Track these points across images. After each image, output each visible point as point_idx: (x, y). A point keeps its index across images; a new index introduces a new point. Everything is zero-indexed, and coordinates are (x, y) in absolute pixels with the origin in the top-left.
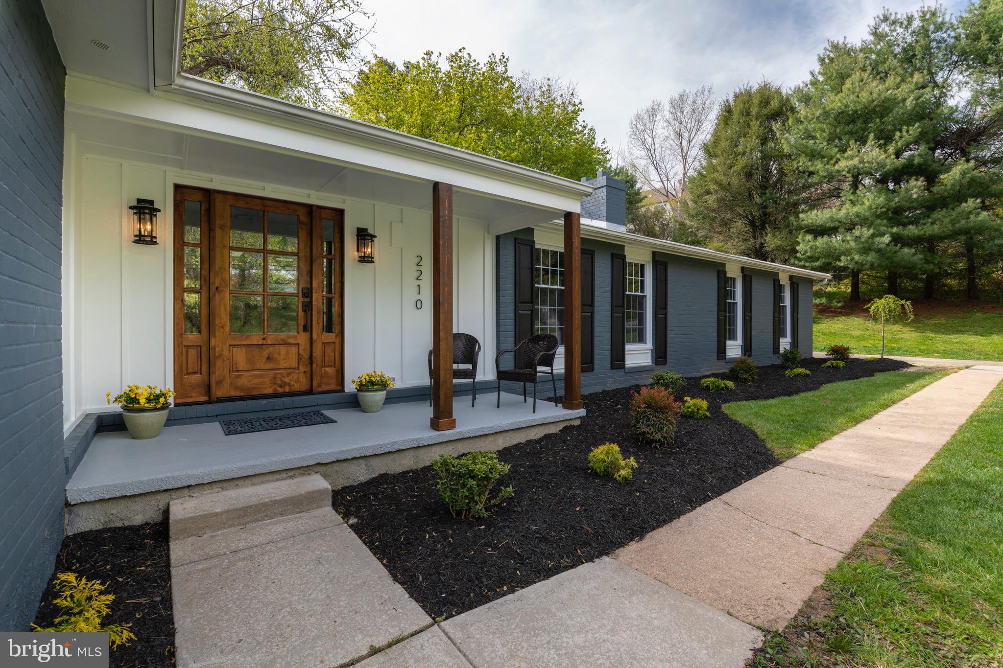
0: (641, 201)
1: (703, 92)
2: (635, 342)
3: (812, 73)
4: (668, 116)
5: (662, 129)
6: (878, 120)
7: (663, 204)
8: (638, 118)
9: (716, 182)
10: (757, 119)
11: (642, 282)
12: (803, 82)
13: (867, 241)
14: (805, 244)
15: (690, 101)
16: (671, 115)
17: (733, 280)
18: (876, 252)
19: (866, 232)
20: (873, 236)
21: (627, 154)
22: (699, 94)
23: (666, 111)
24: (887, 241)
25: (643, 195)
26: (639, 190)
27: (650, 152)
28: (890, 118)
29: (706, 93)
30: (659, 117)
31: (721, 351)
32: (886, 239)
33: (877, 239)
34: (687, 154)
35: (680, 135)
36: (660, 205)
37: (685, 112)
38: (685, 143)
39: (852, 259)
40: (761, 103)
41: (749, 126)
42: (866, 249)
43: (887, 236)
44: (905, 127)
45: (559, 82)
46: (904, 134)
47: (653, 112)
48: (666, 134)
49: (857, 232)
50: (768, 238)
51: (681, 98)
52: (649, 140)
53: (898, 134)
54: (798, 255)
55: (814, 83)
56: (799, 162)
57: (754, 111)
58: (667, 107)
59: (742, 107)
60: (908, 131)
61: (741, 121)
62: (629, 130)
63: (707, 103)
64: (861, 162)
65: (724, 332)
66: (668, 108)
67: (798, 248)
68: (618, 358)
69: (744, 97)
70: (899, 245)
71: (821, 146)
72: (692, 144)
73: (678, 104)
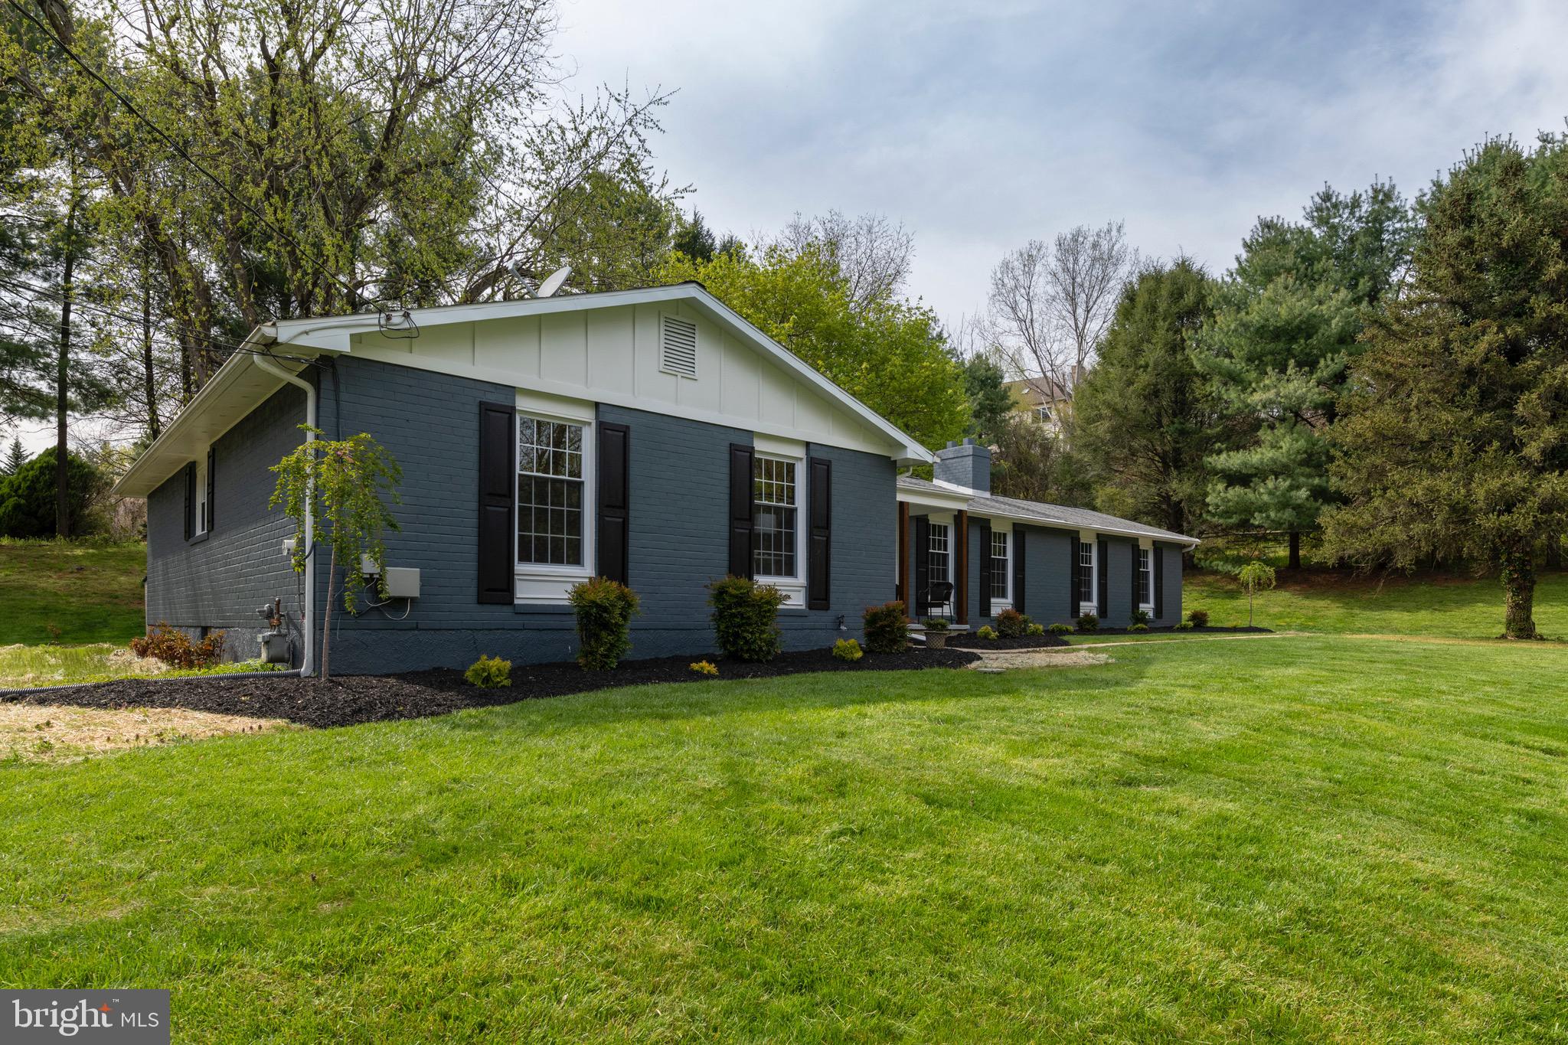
0: (1009, 408)
1: (1109, 231)
2: (998, 597)
3: (1237, 259)
4: (1053, 263)
5: (1043, 286)
6: (1302, 341)
7: (1045, 406)
8: (1006, 266)
9: (1109, 406)
10: (1164, 320)
11: (1005, 548)
12: (1228, 270)
13: (1283, 495)
14: (1218, 494)
15: (1088, 245)
16: (1058, 264)
17: (1088, 547)
18: (1294, 509)
19: (1284, 484)
20: (1291, 488)
21: (987, 323)
22: (1102, 235)
23: (1051, 259)
24: (1304, 496)
25: (1012, 399)
26: (1005, 391)
27: (1026, 325)
28: (1314, 341)
29: (1114, 233)
30: (1039, 268)
31: (1075, 610)
32: (1303, 493)
33: (1293, 493)
34: (1084, 329)
35: (1072, 299)
36: (1040, 408)
37: (1081, 262)
38: (1080, 311)
39: (1268, 517)
40: (1172, 294)
41: (1154, 327)
42: (1284, 504)
43: (1304, 489)
44: (1330, 355)
45: (884, 224)
46: (1329, 362)
47: (1029, 260)
48: (1052, 292)
49: (1270, 484)
50: (1174, 485)
51: (1075, 239)
52: (1023, 305)
53: (1322, 362)
54: (1210, 508)
55: (1242, 271)
56: (1212, 386)
57: (1162, 307)
58: (1053, 249)
59: (1147, 300)
60: (1332, 360)
61: (1145, 319)
62: (991, 289)
63: (1116, 248)
64: (1278, 394)
65: (1079, 593)
66: (1055, 252)
67: (1208, 500)
68: (985, 609)
69: (1154, 279)
70: (1320, 501)
71: (1239, 367)
72: (1093, 312)
73: (1070, 247)
